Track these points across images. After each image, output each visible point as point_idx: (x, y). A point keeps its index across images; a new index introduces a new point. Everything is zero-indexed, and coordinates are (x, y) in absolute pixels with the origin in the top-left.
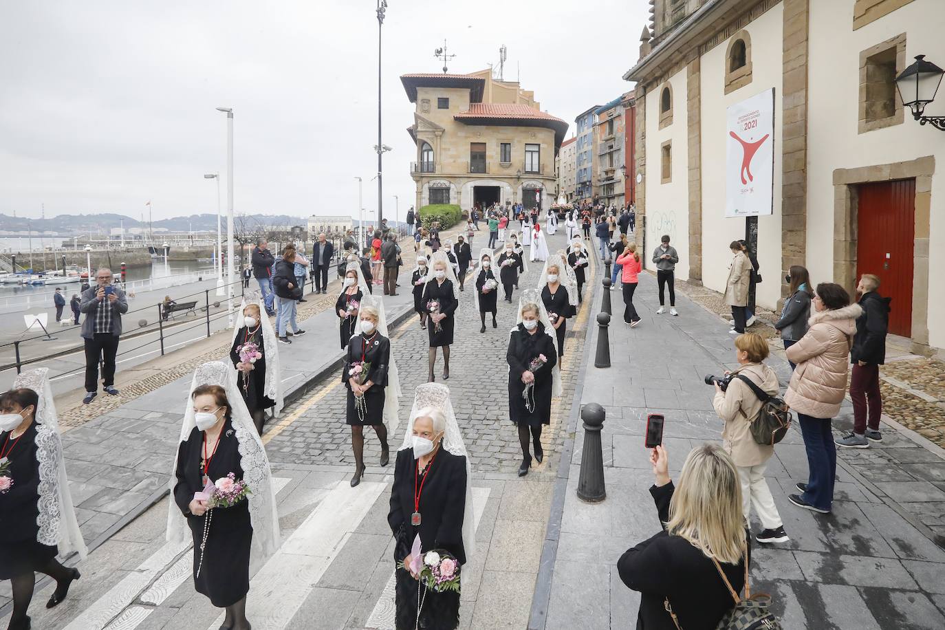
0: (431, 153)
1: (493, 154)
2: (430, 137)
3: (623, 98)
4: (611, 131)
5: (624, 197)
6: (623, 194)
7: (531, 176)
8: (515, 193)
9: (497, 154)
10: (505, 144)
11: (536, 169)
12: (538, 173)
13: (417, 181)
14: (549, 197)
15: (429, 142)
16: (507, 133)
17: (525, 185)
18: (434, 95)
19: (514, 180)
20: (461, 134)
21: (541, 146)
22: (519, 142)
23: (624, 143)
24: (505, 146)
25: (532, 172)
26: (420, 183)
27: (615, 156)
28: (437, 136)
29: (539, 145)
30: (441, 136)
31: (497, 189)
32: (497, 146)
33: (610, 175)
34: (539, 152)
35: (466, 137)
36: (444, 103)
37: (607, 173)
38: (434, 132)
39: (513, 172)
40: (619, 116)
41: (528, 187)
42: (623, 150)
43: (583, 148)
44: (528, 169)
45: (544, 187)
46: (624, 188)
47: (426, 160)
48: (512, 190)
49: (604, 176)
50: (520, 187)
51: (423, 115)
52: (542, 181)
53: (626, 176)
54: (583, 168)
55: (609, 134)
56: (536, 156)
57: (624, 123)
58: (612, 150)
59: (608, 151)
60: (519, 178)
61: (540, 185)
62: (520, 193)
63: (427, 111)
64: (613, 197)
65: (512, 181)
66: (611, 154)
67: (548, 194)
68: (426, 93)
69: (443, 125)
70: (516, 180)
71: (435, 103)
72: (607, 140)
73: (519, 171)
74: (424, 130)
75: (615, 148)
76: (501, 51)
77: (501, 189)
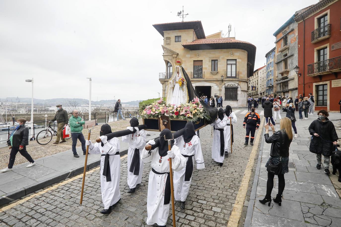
0: (171, 68)
1: (207, 66)
2: (170, 58)
3: (295, 16)
4: (286, 43)
5: (297, 91)
6: (296, 89)
7: (231, 79)
8: (220, 90)
9: (209, 67)
10: (215, 61)
11: (234, 75)
12: (235, 77)
13: (163, 84)
14: (243, 93)
15: (170, 61)
16: (215, 54)
17: (226, 85)
18: (172, 34)
19: (219, 82)
20: (188, 56)
21: (237, 60)
22: (223, 58)
23: (297, 50)
24: (214, 62)
25: (231, 77)
26: (164, 85)
27: (289, 61)
28: (174, 58)
29: (236, 60)
30: (176, 57)
31: (209, 88)
32: (209, 62)
33: (285, 75)
34: (236, 64)
35: (191, 57)
36: (178, 38)
37: (282, 74)
38: (172, 55)
39: (218, 77)
40: (293, 30)
41: (229, 86)
42: (296, 55)
43: (269, 69)
44: (229, 75)
45: (239, 86)
46: (297, 85)
47: (169, 72)
48: (218, 88)
49: (280, 77)
50: (224, 86)
51: (167, 47)
52: (238, 82)
53: (298, 74)
54: (269, 79)
55: (284, 46)
56: (234, 67)
57: (297, 34)
58: (286, 57)
59: (283, 58)
60: (222, 81)
61: (236, 85)
62: (223, 90)
63: (169, 44)
64: (288, 92)
65: (218, 83)
66: (285, 61)
67: (242, 91)
68: (169, 34)
69: (177, 51)
70: (221, 82)
71: (173, 39)
72: (282, 51)
73: (222, 76)
74: (167, 54)
75: (288, 55)
76: (229, 27)
77: (212, 88)
